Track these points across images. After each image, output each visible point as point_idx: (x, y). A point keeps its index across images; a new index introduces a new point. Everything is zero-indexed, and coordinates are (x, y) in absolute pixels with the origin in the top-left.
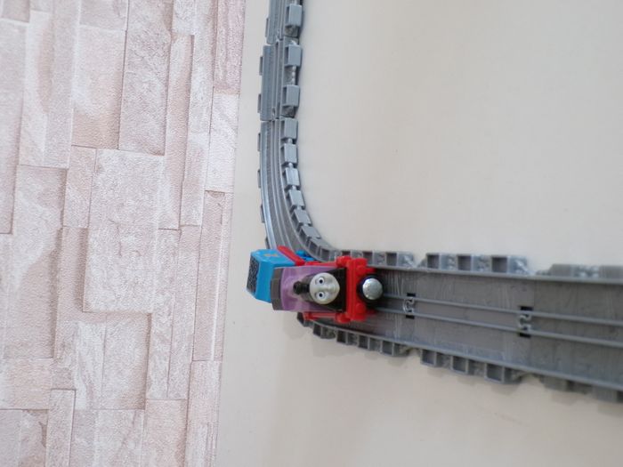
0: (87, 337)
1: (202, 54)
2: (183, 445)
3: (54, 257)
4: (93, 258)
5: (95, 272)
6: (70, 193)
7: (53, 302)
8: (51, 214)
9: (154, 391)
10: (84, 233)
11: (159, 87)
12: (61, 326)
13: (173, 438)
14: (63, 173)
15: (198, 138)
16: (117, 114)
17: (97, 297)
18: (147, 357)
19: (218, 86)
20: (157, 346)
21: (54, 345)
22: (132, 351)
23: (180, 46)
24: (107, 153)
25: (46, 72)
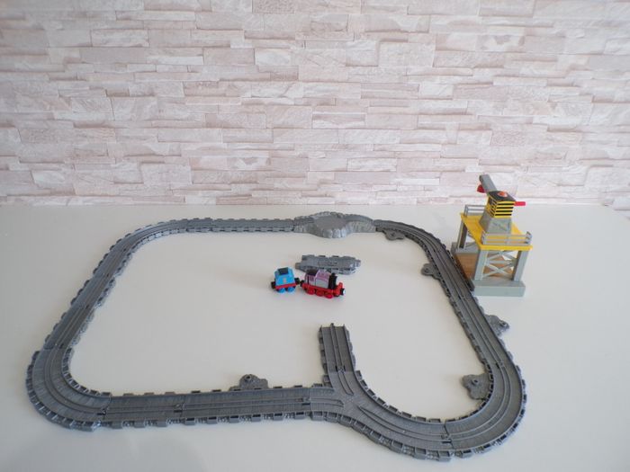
0: (132, 165)
1: (226, 193)
2: (106, 195)
3: (154, 154)
4: (157, 166)
5: (153, 167)
6: (175, 158)
7: (141, 155)
8: (167, 153)
9: (121, 186)
10: (163, 163)
11: (213, 181)
12: (134, 158)
13: (108, 193)
14: (180, 155)
15: (200, 194)
16: (202, 169)
17: (145, 168)
18: (130, 183)
19: (218, 199)
20: (134, 187)
21: (128, 156)
22: (131, 178)
23: (227, 186)
24: (189, 168)
25: (210, 148)
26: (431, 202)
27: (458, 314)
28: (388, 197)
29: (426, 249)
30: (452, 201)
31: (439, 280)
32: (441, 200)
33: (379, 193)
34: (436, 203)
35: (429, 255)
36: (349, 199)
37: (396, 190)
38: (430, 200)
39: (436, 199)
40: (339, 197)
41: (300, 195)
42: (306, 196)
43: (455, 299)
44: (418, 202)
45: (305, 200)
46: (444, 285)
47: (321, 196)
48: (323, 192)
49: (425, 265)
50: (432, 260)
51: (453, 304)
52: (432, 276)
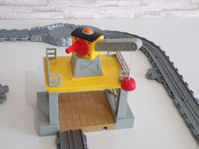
26: (146, 16)
27: (183, 116)
28: (110, 11)
29: (148, 56)
30: (164, 14)
31: (162, 83)
32: (155, 13)
33: (102, 8)
34: (150, 17)
35: (151, 61)
36: (76, 14)
37: (117, 5)
38: (145, 13)
39: (150, 13)
40: (67, 12)
41: (31, 10)
42: (37, 11)
43: (179, 100)
44: (136, 16)
45: (36, 15)
46: (167, 88)
47: (51, 11)
48: (52, 7)
49: (149, 70)
50: (155, 66)
51: (178, 106)
52: (156, 79)
